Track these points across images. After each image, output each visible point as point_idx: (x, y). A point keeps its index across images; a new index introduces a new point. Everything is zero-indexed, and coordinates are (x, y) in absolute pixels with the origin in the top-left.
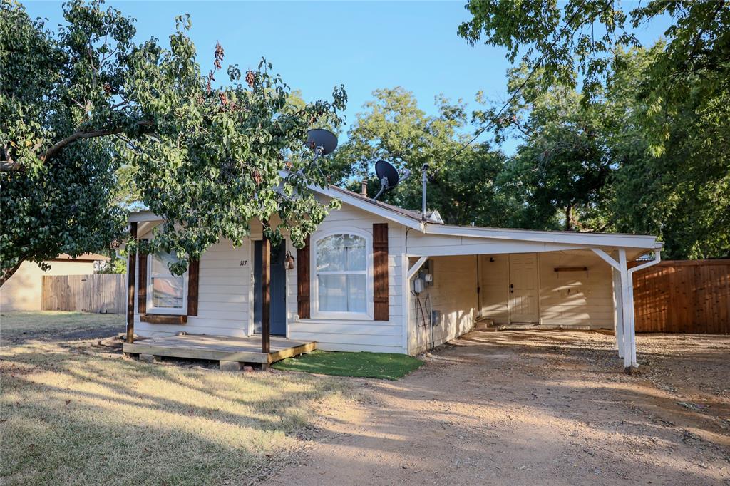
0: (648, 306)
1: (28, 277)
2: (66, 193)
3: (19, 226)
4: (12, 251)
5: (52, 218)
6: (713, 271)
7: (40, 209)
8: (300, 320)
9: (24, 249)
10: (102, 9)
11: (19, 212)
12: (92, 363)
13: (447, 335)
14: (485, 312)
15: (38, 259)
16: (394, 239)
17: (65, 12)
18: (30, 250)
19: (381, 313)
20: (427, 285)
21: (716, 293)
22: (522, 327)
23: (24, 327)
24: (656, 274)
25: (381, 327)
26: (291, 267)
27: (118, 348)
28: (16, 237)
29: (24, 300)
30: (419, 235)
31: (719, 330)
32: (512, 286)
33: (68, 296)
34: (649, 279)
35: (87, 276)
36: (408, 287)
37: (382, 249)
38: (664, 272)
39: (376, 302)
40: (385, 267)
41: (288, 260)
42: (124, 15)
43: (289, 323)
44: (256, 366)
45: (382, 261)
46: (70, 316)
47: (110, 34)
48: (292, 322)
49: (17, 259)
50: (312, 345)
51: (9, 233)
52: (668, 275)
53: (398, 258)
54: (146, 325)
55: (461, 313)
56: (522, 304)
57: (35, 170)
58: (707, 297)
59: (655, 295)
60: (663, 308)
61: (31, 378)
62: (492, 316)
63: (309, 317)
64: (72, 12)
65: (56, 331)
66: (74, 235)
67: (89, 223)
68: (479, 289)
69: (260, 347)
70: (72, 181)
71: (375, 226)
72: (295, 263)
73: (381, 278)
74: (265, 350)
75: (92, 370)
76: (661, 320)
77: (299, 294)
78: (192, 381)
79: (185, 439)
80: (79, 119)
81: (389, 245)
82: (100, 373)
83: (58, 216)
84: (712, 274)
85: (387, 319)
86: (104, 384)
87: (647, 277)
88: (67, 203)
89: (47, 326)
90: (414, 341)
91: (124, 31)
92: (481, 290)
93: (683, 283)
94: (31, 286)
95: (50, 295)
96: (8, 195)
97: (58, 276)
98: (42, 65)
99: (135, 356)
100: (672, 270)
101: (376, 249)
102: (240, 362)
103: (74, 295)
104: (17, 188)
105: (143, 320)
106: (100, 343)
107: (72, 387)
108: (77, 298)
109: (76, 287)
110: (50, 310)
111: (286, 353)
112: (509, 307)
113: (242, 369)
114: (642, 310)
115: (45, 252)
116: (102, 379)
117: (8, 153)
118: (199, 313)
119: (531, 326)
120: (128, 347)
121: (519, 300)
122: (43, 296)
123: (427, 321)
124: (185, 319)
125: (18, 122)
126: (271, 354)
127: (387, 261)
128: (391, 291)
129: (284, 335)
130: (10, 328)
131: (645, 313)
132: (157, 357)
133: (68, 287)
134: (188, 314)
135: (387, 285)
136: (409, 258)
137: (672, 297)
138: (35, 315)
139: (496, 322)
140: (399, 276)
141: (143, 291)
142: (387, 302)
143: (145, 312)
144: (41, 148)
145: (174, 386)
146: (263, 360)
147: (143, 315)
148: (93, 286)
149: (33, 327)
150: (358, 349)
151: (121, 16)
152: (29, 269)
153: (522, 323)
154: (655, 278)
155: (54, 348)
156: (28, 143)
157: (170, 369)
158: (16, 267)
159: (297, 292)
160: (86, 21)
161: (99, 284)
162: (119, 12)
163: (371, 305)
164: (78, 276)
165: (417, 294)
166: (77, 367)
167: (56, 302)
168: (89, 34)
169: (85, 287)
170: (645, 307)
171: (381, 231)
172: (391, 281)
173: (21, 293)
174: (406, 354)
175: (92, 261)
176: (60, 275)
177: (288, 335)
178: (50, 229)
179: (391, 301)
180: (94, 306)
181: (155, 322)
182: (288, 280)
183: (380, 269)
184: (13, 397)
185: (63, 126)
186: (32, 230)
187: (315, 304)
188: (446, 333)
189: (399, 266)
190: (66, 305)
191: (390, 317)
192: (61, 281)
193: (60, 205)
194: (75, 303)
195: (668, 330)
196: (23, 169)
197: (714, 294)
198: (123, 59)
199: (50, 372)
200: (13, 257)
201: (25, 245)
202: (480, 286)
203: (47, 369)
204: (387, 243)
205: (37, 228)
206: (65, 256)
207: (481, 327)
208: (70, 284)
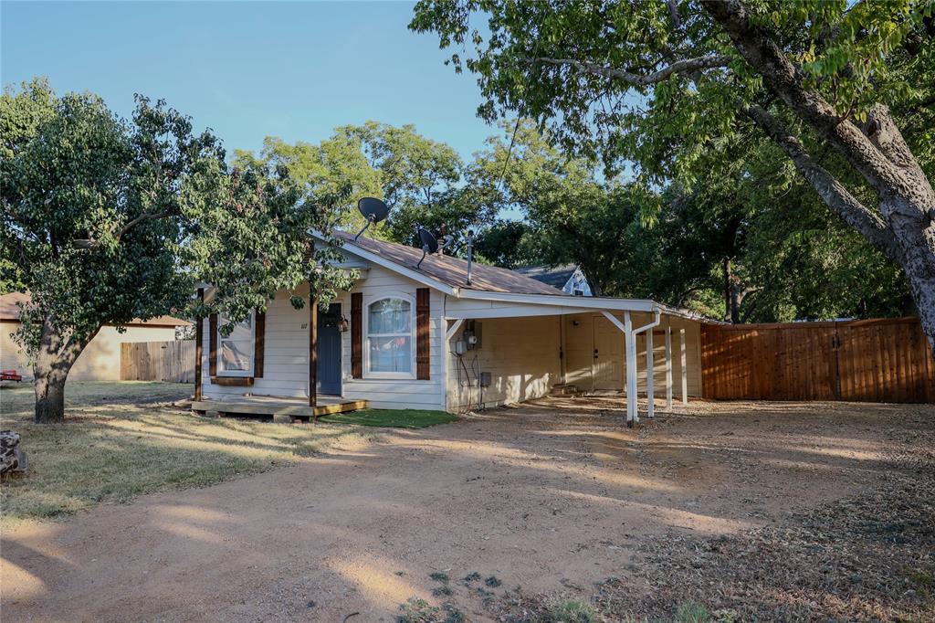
0: (731, 371)
1: (107, 344)
2: (137, 265)
3: (100, 294)
4: (94, 316)
5: (126, 287)
6: (794, 335)
7: (116, 279)
8: (353, 380)
9: (103, 314)
10: (164, 111)
11: (100, 282)
12: (163, 416)
13: (506, 398)
14: (568, 378)
15: (115, 324)
16: (435, 304)
17: (135, 118)
18: (109, 315)
19: (423, 374)
20: (470, 348)
21: (797, 358)
22: (606, 394)
23: (103, 393)
24: (739, 338)
25: (423, 386)
26: (345, 330)
27: (188, 407)
28: (97, 304)
29: (104, 367)
30: (455, 300)
31: (799, 397)
32: (596, 351)
33: (148, 364)
34: (733, 342)
35: (167, 343)
36: (447, 347)
37: (425, 312)
38: (747, 335)
39: (419, 362)
40: (425, 329)
41: (342, 323)
42: (182, 115)
43: (344, 383)
44: (305, 419)
45: (424, 323)
46: (149, 385)
47: (170, 132)
48: (346, 382)
49: (98, 323)
50: (363, 403)
51: (92, 301)
52: (751, 338)
53: (438, 321)
54: (216, 388)
55: (527, 377)
56: (606, 370)
57: (112, 248)
58: (788, 361)
59: (737, 360)
60: (745, 373)
61: (111, 423)
62: (574, 382)
63: (361, 378)
64: (139, 117)
65: (134, 397)
66: (145, 302)
67: (157, 291)
68: (561, 355)
69: (308, 403)
70: (143, 255)
71: (418, 290)
72: (349, 327)
73: (423, 339)
74: (312, 404)
75: (163, 420)
76: (744, 386)
77: (353, 354)
78: (244, 428)
79: (220, 454)
80: (146, 204)
81: (431, 308)
82: (167, 422)
83: (131, 285)
84: (793, 338)
85: (428, 379)
86: (170, 428)
87: (730, 341)
88: (139, 273)
89: (126, 393)
90: (455, 399)
91: (182, 128)
92: (565, 356)
93: (766, 347)
94: (109, 353)
95: (129, 364)
96: (90, 268)
97: (137, 343)
98: (117, 161)
99: (202, 413)
100: (755, 333)
101: (419, 312)
102: (291, 416)
103: (154, 363)
104: (97, 262)
105: (213, 382)
106: (173, 404)
107: (143, 429)
108: (157, 365)
109: (156, 353)
110: (129, 379)
111: (334, 408)
112: (594, 372)
113: (293, 422)
114: (725, 376)
115: (121, 318)
116: (168, 426)
117: (91, 233)
118: (265, 374)
119: (615, 393)
120: (195, 405)
121: (603, 366)
122: (122, 364)
123: (475, 382)
124: (252, 380)
125: (98, 210)
126: (318, 408)
127: (428, 323)
128: (432, 352)
129: (340, 395)
130: (91, 394)
131: (728, 377)
132: (221, 413)
133: (148, 355)
134: (255, 376)
135: (429, 347)
136: (448, 321)
137: (755, 363)
138: (114, 384)
139: (580, 389)
140: (438, 338)
141: (213, 354)
142: (428, 362)
143: (215, 375)
144: (116, 229)
145: (227, 431)
146: (310, 414)
147: (213, 377)
148: (175, 352)
149: (111, 393)
150: (402, 407)
151: (179, 116)
152: (108, 334)
153: (606, 391)
154: (738, 342)
155: (132, 408)
156: (106, 227)
157: (228, 421)
158: (97, 330)
159: (350, 354)
160: (151, 121)
161: (179, 351)
162: (178, 113)
163: (414, 366)
164: (158, 343)
165: (459, 355)
166: (149, 419)
167: (136, 372)
168: (153, 133)
169: (165, 355)
170: (728, 373)
171: (423, 295)
172: (432, 342)
173: (100, 360)
174: (444, 410)
175: (173, 327)
176: (139, 341)
177: (343, 394)
178: (125, 297)
179: (432, 361)
180: (174, 375)
181: (224, 385)
182: (343, 342)
183: (422, 331)
184: (98, 433)
185: (133, 210)
186: (110, 298)
187: (367, 364)
188: (504, 395)
189: (438, 329)
190: (146, 374)
191: (431, 376)
192: (140, 348)
193: (132, 276)
194: (155, 371)
195: (750, 397)
196: (103, 248)
197: (794, 359)
198: (183, 149)
199: (126, 421)
200: (94, 321)
201: (103, 311)
202: (564, 352)
203: (124, 419)
204: (429, 307)
205: (114, 296)
206: (136, 320)
207: (558, 393)
208: (150, 352)
